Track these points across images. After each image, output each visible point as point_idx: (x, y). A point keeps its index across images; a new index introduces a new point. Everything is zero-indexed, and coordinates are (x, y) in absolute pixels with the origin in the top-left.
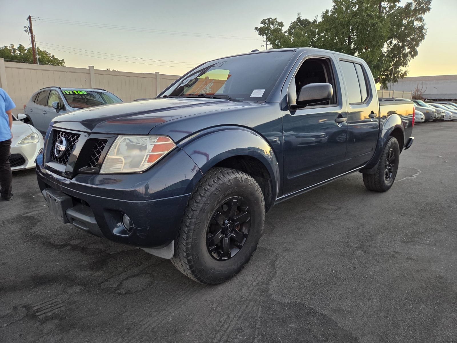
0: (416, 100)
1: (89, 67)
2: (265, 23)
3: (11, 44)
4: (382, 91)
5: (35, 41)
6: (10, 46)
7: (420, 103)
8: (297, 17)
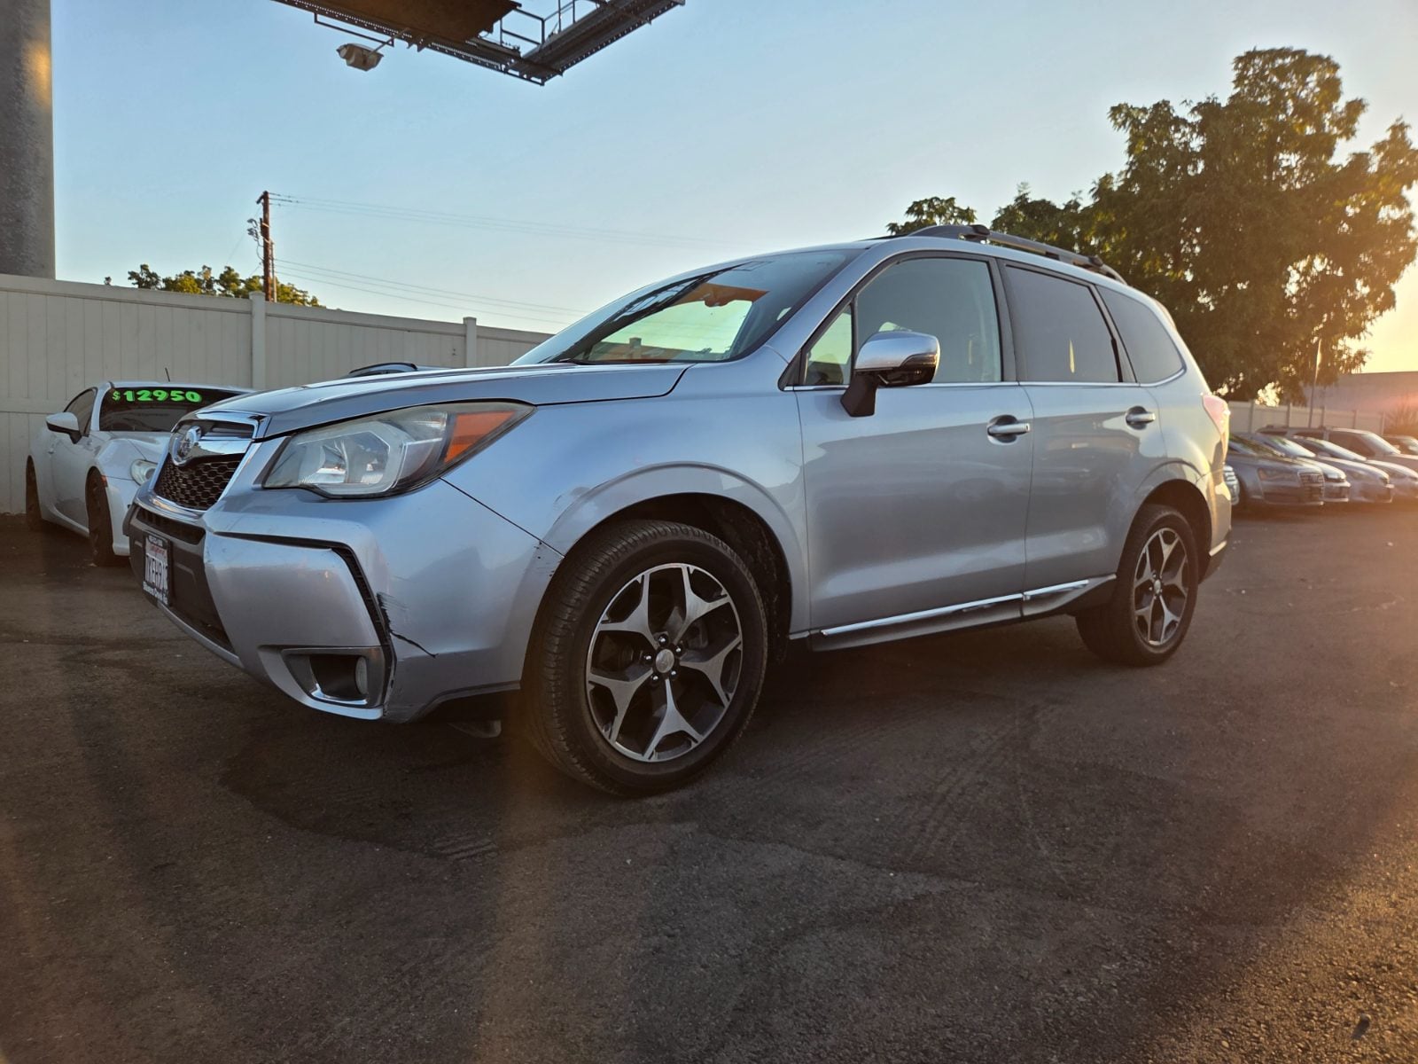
0: (1398, 437)
1: (465, 319)
2: (920, 212)
3: (204, 267)
4: (1285, 408)
5: (273, 260)
6: (201, 270)
7: (1411, 448)
8: (1017, 195)
